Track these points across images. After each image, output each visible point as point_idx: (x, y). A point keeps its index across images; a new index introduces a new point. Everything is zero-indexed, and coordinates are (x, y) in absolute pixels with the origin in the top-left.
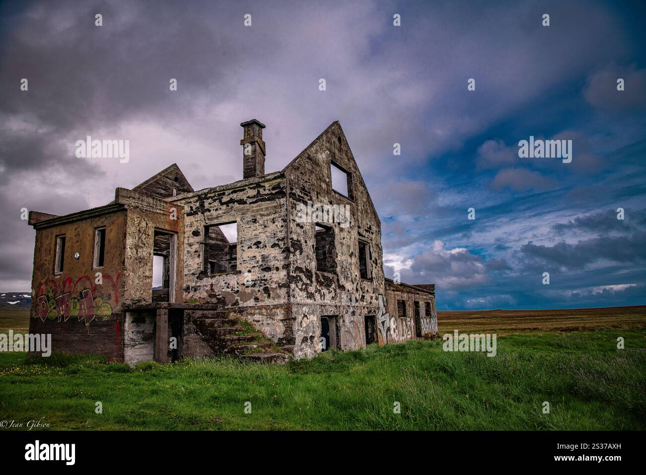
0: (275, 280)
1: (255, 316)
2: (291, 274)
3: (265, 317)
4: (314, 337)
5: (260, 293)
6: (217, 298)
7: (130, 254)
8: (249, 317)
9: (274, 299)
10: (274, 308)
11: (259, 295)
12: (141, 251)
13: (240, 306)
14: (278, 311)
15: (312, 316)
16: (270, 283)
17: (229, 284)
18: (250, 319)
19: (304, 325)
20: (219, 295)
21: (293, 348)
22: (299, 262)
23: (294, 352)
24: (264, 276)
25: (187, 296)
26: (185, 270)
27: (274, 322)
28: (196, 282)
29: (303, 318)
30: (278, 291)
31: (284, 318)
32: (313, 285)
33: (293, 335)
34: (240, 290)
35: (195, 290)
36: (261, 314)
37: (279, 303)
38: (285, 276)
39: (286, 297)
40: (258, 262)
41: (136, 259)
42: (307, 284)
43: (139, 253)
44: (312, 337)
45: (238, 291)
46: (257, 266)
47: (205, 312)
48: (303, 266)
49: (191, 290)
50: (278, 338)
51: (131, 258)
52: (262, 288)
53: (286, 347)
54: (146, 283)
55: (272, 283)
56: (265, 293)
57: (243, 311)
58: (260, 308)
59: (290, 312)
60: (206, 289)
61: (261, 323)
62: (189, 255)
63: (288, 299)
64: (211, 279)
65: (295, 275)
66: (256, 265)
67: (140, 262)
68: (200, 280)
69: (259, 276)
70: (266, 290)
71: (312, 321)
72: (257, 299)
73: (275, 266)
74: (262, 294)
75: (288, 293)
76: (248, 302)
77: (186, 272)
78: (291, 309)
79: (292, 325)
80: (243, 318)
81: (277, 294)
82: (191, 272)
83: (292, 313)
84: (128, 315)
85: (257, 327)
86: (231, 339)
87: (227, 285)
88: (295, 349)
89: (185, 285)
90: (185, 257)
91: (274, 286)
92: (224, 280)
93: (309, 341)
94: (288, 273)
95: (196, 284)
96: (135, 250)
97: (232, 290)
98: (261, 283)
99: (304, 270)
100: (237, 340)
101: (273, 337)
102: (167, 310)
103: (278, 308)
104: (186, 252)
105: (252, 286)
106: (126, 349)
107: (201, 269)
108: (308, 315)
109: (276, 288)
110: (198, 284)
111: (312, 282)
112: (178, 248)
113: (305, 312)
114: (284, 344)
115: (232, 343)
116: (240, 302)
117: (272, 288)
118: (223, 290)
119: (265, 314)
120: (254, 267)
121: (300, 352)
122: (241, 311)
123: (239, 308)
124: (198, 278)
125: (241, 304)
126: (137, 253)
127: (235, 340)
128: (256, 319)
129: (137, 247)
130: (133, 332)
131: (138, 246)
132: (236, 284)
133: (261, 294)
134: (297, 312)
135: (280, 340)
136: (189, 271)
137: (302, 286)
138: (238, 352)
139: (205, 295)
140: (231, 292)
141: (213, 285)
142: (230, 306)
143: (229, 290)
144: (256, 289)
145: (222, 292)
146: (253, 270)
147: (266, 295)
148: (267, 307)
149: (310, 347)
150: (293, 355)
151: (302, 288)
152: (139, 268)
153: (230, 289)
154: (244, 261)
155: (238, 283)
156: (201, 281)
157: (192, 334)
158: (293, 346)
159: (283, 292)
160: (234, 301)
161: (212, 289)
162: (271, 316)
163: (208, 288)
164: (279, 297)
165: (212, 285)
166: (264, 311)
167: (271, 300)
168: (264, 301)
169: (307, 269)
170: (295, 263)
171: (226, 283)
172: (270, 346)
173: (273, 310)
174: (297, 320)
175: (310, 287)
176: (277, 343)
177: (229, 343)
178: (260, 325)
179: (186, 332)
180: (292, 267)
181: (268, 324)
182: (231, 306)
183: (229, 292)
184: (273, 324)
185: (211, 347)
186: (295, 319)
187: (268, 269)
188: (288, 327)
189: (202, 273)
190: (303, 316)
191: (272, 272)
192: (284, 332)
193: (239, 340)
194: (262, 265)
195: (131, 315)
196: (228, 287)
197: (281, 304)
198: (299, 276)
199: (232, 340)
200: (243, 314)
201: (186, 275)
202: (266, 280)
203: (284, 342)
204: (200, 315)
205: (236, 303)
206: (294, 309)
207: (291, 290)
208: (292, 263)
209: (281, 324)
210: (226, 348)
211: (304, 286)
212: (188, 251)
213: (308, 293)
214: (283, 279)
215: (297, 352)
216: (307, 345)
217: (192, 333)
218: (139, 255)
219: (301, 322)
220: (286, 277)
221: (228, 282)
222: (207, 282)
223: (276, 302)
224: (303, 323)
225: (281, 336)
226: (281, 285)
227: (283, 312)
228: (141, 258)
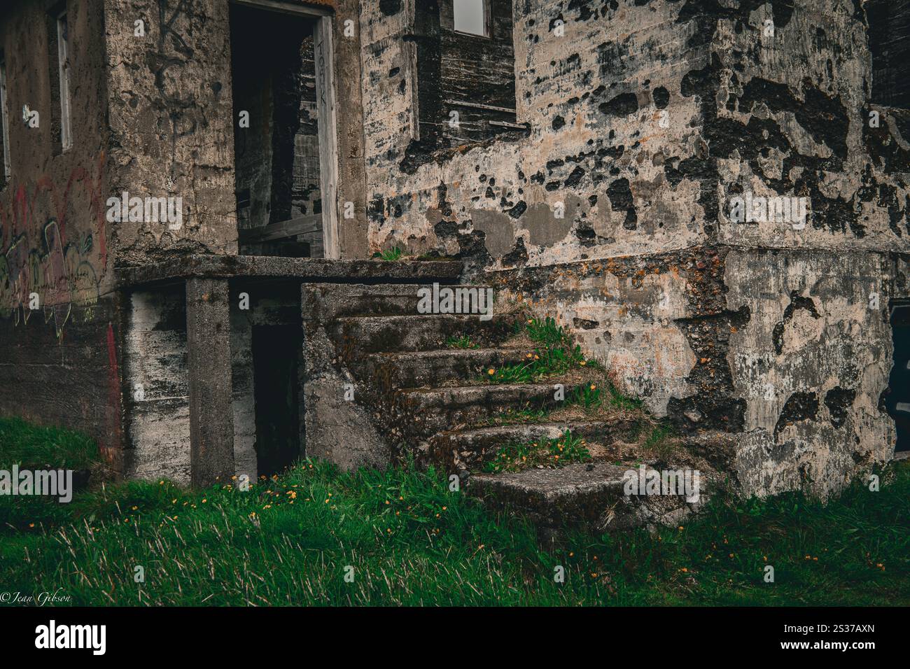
0: (652, 146)
1: (581, 303)
2: (723, 112)
3: (615, 308)
4: (851, 395)
5: (596, 209)
6: (459, 236)
7: (126, 85)
8: (560, 306)
9: (651, 232)
10: (649, 270)
11: (593, 217)
12: (176, 75)
13: (531, 264)
14: (664, 280)
15: (839, 303)
16: (634, 163)
17: (492, 181)
18: (563, 314)
19: (794, 341)
20: (464, 225)
21: (731, 445)
22: (766, 57)
23: (740, 466)
24: (612, 135)
25: (378, 234)
26: (370, 142)
27: (648, 329)
28: (400, 182)
29: (789, 313)
30: (667, 195)
31: (689, 315)
32: (847, 166)
33: (731, 388)
34: (530, 202)
35: (398, 214)
36: (600, 294)
37: (670, 247)
38: (693, 124)
39: (701, 221)
40: (586, 79)
41: (157, 105)
42: (813, 163)
43: (166, 82)
44: (840, 399)
45: (522, 205)
46: (586, 96)
47: (374, 290)
48: (794, 77)
49: (386, 212)
50: (668, 396)
51: (133, 103)
52: (604, 186)
53: (704, 437)
54: (209, 192)
55: (639, 161)
56: (617, 206)
57: (539, 285)
58: (597, 271)
59: (715, 287)
60: (428, 204)
61: (600, 330)
62: (377, 87)
63: (709, 230)
64: (440, 165)
65: (745, 119)
66: (579, 92)
67: (176, 117)
68: (410, 173)
69: (594, 135)
70: (621, 195)
71: (840, 325)
72: (586, 235)
73: (652, 87)
74: (604, 213)
75: (708, 201)
76: (558, 246)
77: (371, 151)
78: (721, 271)
79: (726, 343)
80: (541, 311)
81: (661, 206)
82: (385, 149)
83: (725, 289)
84: (137, 303)
85: (589, 347)
86: (446, 401)
87: (486, 184)
88: (746, 449)
89: (370, 197)
90: (367, 98)
91: (650, 172)
92: (477, 168)
93: (824, 412)
94: (708, 110)
95: (399, 189)
96: (147, 72)
97: (504, 202)
98: (599, 164)
99: (801, 97)
100: (478, 402)
101: (647, 392)
102: (224, 284)
103: (664, 269)
104: (367, 79)
105: (567, 183)
106: (138, 418)
107: (411, 132)
108: (817, 300)
109: (658, 183)
110: (404, 191)
111: (841, 151)
112: (338, 65)
113: (803, 284)
114: (694, 428)
115: (449, 417)
116: (532, 249)
117: (642, 184)
118: (477, 205)
119: (616, 294)
120: (573, 101)
121: (770, 464)
122: (534, 282)
123: (528, 270)
124: (404, 167)
125: (537, 257)
126: (159, 83)
127: (470, 404)
128: (583, 315)
129: (155, 60)
130: (164, 362)
131: (161, 57)
132: (514, 177)
133: (598, 215)
134: (757, 288)
135: (676, 404)
136: (380, 144)
137: (786, 169)
138: (463, 459)
139: (423, 226)
140: (499, 210)
141: (445, 189)
142: (498, 266)
143: (494, 204)
144: (584, 193)
145: (472, 211)
146: (569, 117)
147: (618, 216)
148: (622, 268)
149: (827, 436)
150: (734, 474)
151: (785, 179)
152: (174, 137)
153: (498, 200)
154: (539, 81)
155: (521, 175)
156: (413, 178)
157: (328, 376)
158: (731, 437)
159: (685, 196)
160: (511, 247)
161: (444, 206)
162: (640, 306)
163: (433, 202)
164: (669, 219)
165: (443, 189)
166: (611, 281)
167: (638, 236)
168: (614, 240)
169: (813, 94)
170: (746, 61)
171: (483, 178)
172: (633, 429)
173: (647, 280)
174: (753, 322)
175: (832, 176)
176: (662, 419)
177: (436, 418)
178: (598, 341)
179: (309, 366)
180: (726, 80)
181: (629, 337)
182: (504, 263)
183: (494, 211)
184: (646, 336)
185: (379, 429)
186: (741, 316)
187: (623, 104)
188: (706, 353)
189: (414, 147)
190: (786, 301)
191: (640, 113)
192: (693, 373)
193: (488, 402)
194: (602, 88)
195: (151, 304)
196: (490, 194)
197: (676, 253)
198: (771, 125)
199: (451, 408)
200: (538, 297)
201: (372, 161)
202: (617, 152)
203: (694, 416)
204: (355, 302)
205: (518, 254)
206: (738, 274)
207: (722, 189)
208: (727, 60)
209: (679, 338)
210: (425, 437)
211: (796, 172)
212: (372, 74)
213: (817, 200)
214: (685, 139)
215: (755, 460)
216: (810, 431)
217: (325, 369)
218: (170, 89)
219: (779, 331)
220: (697, 130)
221: (490, 173)
222: (429, 176)
223: (660, 243)
224: (789, 331)
225: (681, 391)
226: (676, 165)
227: (684, 284)
228: (177, 103)
